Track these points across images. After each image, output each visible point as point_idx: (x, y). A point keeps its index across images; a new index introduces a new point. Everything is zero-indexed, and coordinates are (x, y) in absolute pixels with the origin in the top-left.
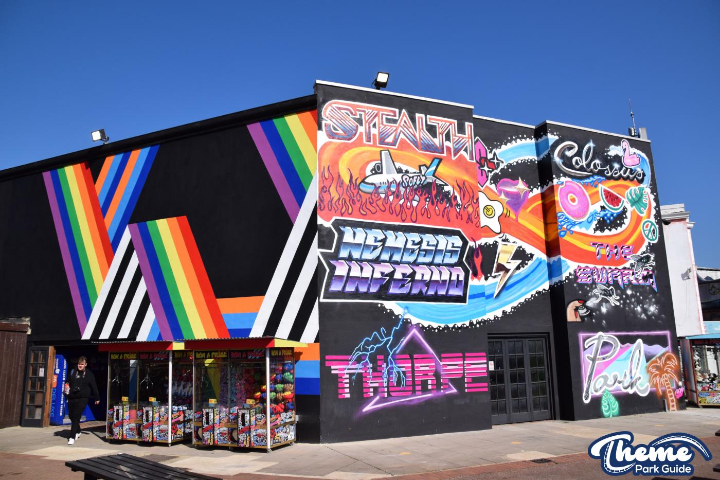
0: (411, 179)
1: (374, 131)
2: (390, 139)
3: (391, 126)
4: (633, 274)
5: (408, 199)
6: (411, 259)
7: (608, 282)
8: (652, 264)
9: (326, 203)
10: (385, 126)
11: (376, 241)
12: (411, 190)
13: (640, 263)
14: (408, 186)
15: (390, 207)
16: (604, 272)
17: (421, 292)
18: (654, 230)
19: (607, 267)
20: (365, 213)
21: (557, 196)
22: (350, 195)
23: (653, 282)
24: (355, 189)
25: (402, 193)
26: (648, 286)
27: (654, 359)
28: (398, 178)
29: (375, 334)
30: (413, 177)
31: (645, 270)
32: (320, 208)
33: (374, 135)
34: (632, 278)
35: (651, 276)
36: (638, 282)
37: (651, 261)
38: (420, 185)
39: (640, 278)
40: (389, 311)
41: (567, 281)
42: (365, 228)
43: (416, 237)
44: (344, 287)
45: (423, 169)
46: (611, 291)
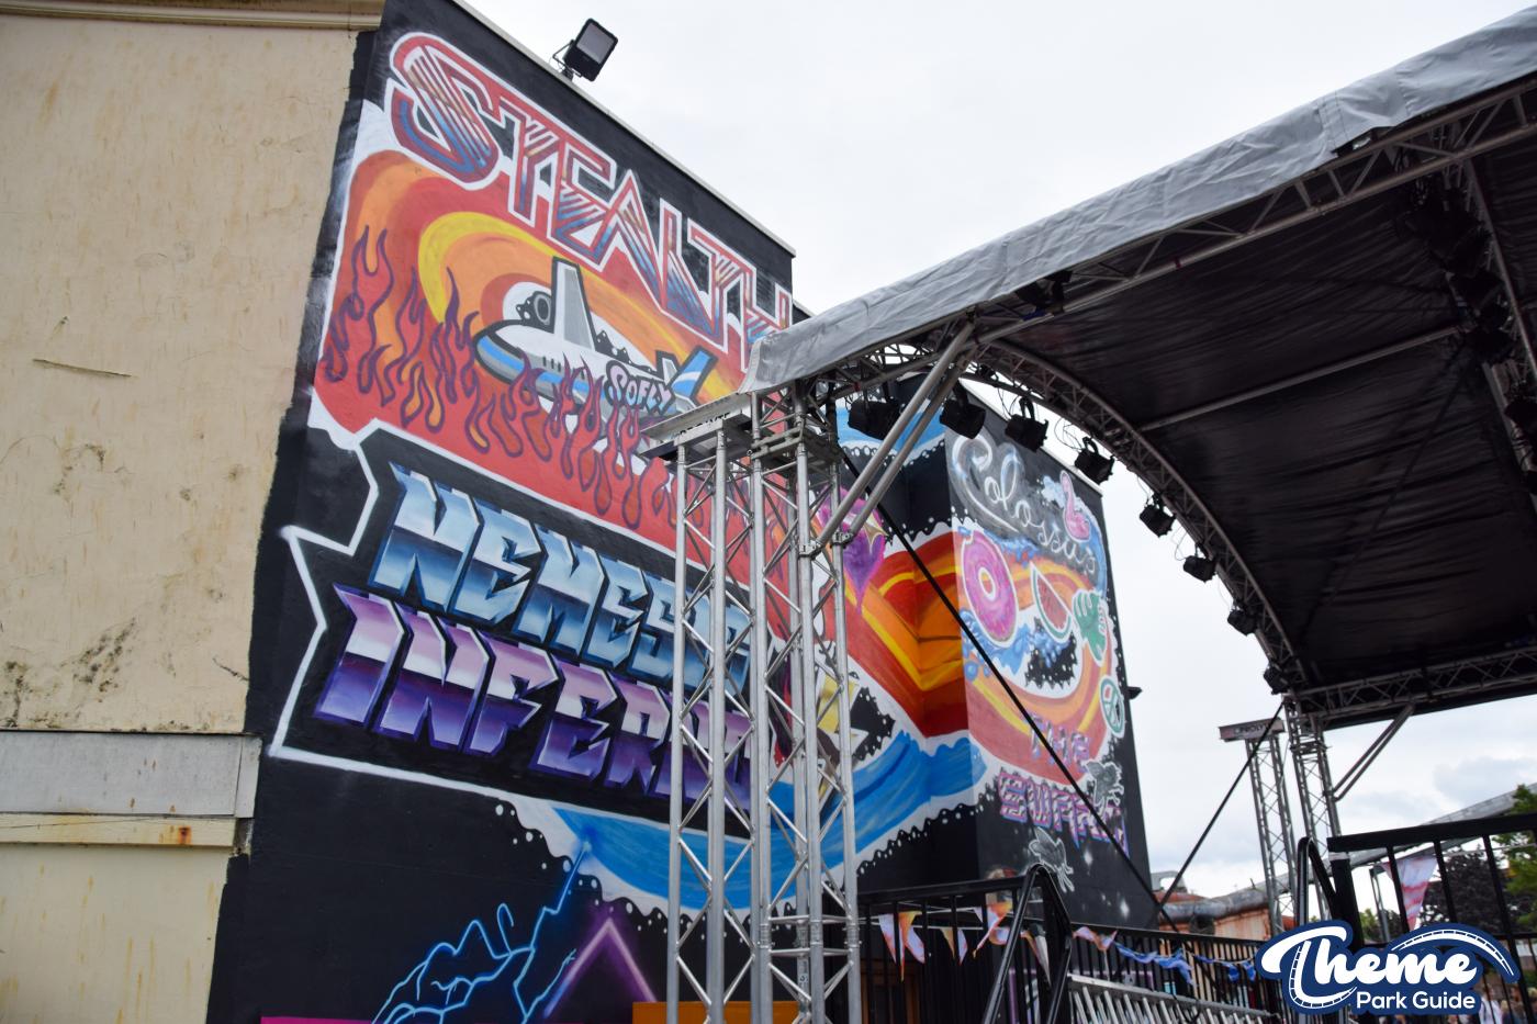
0: (633, 383)
1: (542, 190)
2: (586, 236)
3: (593, 202)
5: (619, 441)
6: (615, 652)
7: (1053, 826)
8: (1119, 790)
9: (353, 357)
10: (577, 191)
11: (509, 555)
12: (630, 420)
13: (1102, 785)
14: (624, 402)
15: (565, 454)
16: (1046, 795)
17: (636, 777)
18: (1117, 707)
20: (482, 443)
21: (959, 564)
22: (443, 363)
23: (1123, 837)
24: (460, 347)
25: (605, 420)
28: (598, 364)
29: (476, 928)
30: (638, 380)
31: (1110, 802)
32: (329, 368)
33: (542, 203)
35: (1119, 822)
36: (1100, 833)
37: (1117, 784)
38: (657, 414)
40: (529, 837)
41: (981, 808)
42: (477, 498)
43: (631, 579)
44: (377, 711)
45: (668, 367)
46: (1058, 851)
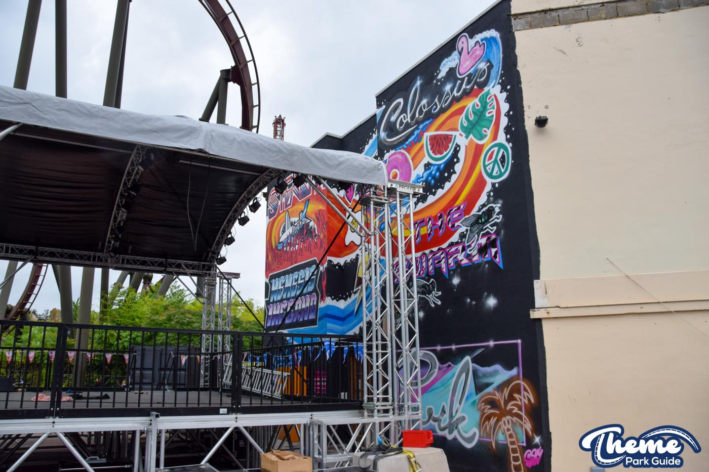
1: (283, 200)
2: (289, 201)
3: (290, 190)
4: (464, 249)
7: (428, 274)
8: (496, 220)
9: (267, 266)
11: (282, 285)
13: (475, 229)
16: (424, 260)
17: (297, 320)
18: (503, 157)
19: (427, 252)
23: (496, 252)
26: (487, 262)
27: (489, 389)
30: (297, 225)
31: (483, 235)
34: (461, 257)
35: (492, 244)
36: (470, 260)
37: (495, 216)
39: (475, 252)
45: (301, 215)
46: (431, 286)
